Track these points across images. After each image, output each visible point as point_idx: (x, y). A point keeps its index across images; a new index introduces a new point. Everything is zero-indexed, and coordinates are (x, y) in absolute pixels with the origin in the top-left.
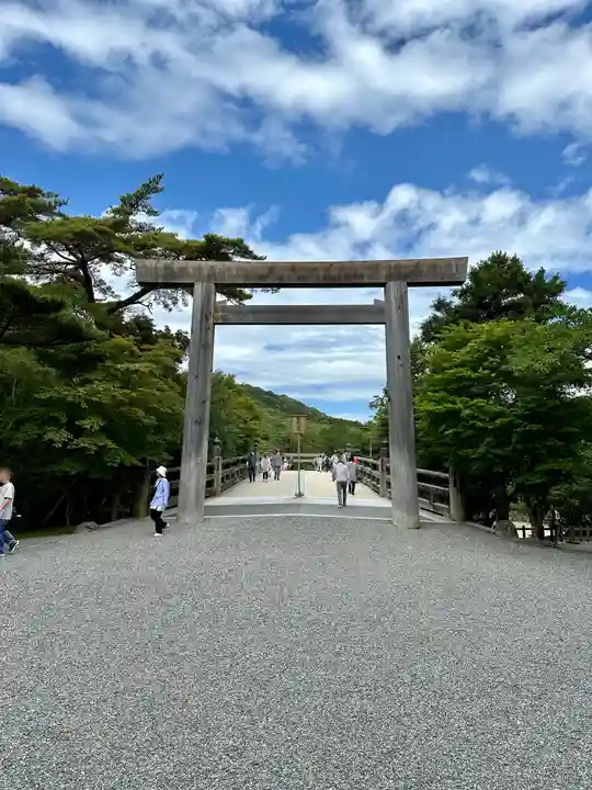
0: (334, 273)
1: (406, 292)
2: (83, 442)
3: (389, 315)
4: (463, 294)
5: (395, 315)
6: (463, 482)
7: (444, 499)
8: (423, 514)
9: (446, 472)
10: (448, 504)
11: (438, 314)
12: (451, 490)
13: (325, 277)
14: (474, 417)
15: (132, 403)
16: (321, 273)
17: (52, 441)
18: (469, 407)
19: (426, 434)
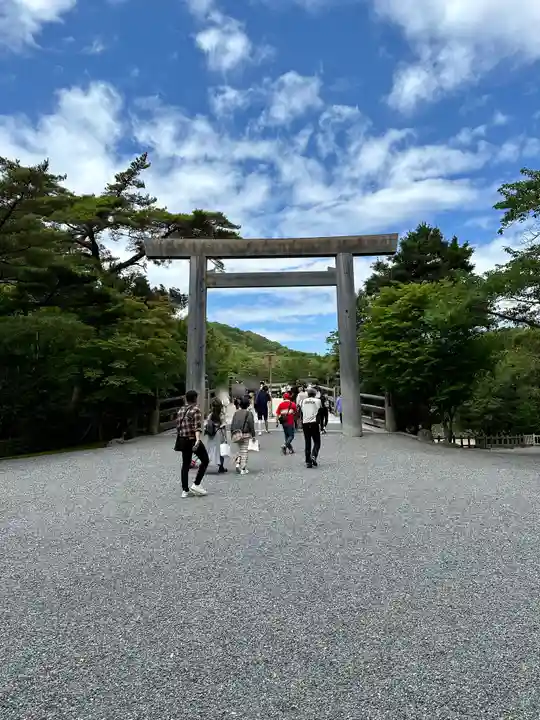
0: (297, 246)
1: (352, 261)
2: (112, 381)
3: (339, 279)
4: (396, 259)
5: (343, 278)
6: (395, 403)
7: (381, 415)
8: (364, 427)
9: (383, 395)
10: (384, 419)
11: (377, 273)
12: (387, 409)
13: (290, 250)
14: (401, 356)
15: (147, 349)
16: (287, 247)
17: (90, 378)
18: (398, 348)
19: (368, 367)
